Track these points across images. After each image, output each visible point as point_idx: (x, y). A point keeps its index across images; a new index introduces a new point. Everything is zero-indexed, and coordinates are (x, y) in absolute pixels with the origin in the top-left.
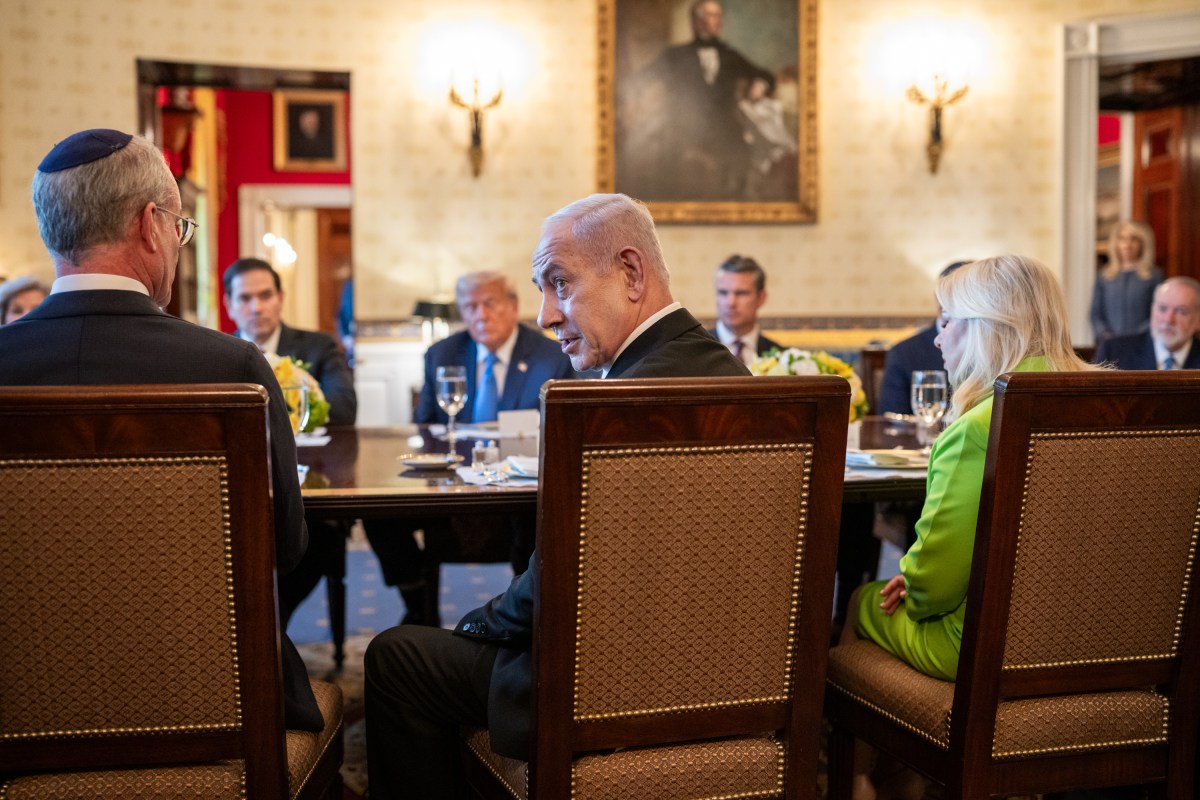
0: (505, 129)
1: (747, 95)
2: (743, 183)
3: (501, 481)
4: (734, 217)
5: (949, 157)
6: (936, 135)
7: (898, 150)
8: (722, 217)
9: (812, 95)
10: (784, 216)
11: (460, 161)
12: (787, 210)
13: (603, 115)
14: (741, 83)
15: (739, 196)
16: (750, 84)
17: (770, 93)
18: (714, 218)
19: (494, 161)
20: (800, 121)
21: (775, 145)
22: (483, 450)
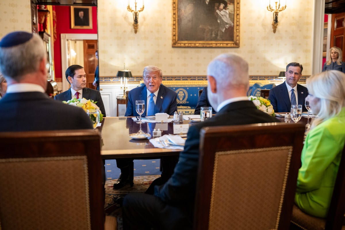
0: (144, 18)
1: (218, 8)
2: (217, 35)
3: (167, 147)
4: (214, 45)
5: (279, 27)
6: (276, 21)
7: (264, 25)
8: (211, 46)
9: (238, 8)
10: (229, 45)
11: (131, 28)
12: (230, 43)
13: (174, 14)
14: (217, 4)
15: (215, 39)
16: (220, 5)
17: (225, 8)
18: (208, 46)
19: (141, 28)
20: (235, 16)
21: (227, 24)
22: (156, 132)
